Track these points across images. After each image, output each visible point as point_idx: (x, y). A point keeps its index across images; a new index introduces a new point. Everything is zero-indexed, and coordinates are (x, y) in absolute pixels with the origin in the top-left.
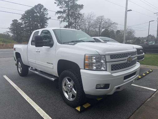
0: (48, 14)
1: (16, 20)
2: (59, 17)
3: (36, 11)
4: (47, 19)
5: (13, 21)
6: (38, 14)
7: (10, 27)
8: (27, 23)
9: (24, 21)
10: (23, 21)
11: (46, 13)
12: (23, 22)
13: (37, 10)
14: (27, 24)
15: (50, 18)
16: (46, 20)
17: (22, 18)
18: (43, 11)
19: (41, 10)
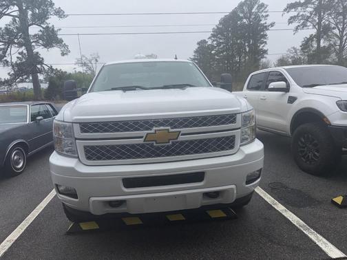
0: (267, 16)
1: (204, 41)
2: (292, 18)
3: (241, 15)
4: (266, 28)
5: (198, 44)
6: (245, 20)
7: (193, 57)
8: (223, 43)
9: (216, 40)
10: (214, 41)
11: (264, 14)
12: (215, 43)
13: (243, 12)
14: (222, 46)
15: (272, 25)
16: (263, 31)
17: (213, 36)
18: (256, 11)
19: (253, 11)
